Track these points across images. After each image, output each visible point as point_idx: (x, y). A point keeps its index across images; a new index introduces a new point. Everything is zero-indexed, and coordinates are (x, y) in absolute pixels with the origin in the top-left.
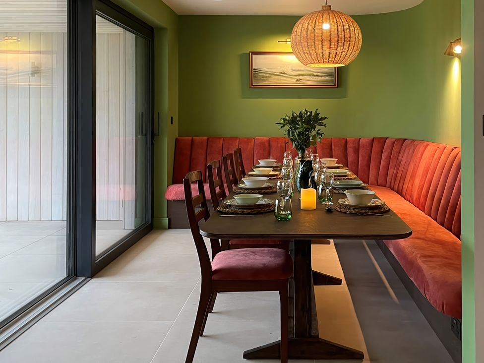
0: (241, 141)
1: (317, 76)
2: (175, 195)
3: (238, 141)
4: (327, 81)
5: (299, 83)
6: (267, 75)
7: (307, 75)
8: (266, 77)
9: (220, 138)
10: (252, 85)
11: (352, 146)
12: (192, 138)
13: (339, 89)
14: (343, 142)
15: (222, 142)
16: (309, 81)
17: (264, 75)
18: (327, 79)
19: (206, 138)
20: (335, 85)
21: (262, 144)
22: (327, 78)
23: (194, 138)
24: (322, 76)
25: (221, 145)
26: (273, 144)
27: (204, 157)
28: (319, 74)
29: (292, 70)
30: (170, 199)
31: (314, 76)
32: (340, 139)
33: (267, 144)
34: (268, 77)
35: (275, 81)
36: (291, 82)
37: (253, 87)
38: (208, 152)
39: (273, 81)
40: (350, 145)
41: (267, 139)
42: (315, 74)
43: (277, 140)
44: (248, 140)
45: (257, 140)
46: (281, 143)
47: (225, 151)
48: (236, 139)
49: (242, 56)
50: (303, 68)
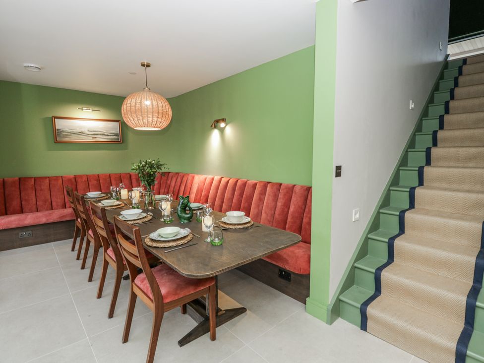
0: (50, 179)
1: (108, 135)
3: (48, 179)
5: (95, 140)
6: (69, 134)
7: (100, 135)
8: (68, 135)
9: (31, 178)
11: (135, 179)
12: (3, 179)
13: (123, 144)
14: (128, 175)
15: (33, 181)
17: (66, 133)
20: (120, 141)
21: (70, 180)
22: (115, 137)
23: (5, 179)
25: (33, 183)
26: (79, 180)
27: (19, 193)
32: (126, 174)
33: (73, 180)
37: (57, 142)
38: (21, 189)
39: (74, 138)
40: (133, 177)
41: (73, 176)
42: (106, 134)
43: (81, 176)
44: (57, 178)
45: (65, 177)
46: (85, 179)
47: (38, 188)
48: (46, 178)
49: (46, 119)
50: (97, 130)
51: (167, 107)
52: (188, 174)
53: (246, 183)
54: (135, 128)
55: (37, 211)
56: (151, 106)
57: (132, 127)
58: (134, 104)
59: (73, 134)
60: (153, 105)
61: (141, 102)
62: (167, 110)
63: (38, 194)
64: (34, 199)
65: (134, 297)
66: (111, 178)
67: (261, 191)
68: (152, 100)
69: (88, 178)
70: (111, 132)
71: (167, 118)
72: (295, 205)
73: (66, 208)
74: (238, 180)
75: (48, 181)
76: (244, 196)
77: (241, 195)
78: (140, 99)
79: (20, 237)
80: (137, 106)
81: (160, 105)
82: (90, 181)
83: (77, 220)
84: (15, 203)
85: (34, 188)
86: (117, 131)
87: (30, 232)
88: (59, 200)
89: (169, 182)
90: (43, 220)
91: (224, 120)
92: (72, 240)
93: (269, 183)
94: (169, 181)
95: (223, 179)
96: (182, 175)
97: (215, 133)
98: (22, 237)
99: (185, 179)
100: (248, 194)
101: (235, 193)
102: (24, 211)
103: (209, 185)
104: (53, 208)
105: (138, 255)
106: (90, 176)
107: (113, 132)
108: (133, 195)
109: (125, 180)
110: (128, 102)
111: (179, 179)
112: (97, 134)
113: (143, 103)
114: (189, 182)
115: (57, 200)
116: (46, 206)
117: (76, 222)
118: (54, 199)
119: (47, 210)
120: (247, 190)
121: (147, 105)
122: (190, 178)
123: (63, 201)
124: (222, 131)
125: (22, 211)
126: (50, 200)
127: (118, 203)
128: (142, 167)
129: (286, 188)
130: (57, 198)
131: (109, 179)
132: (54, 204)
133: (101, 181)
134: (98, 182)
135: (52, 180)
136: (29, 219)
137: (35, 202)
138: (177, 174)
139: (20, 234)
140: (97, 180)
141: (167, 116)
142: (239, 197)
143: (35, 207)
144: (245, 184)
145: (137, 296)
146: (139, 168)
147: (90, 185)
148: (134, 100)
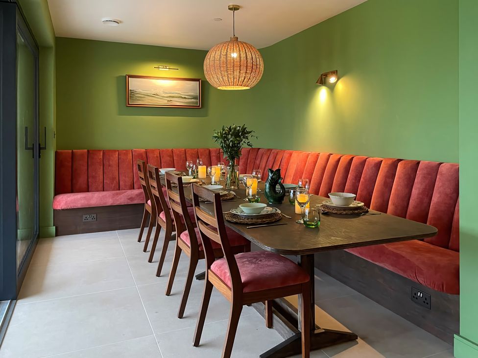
0: (120, 153)
1: (185, 98)
2: (65, 205)
3: (117, 153)
4: (193, 103)
5: (170, 103)
6: (142, 96)
7: (176, 97)
8: (141, 97)
9: (100, 151)
10: (129, 104)
11: (215, 155)
12: (72, 151)
13: (202, 109)
14: (208, 151)
15: (102, 154)
16: (178, 102)
17: (140, 95)
18: (193, 102)
19: (86, 150)
20: (199, 106)
21: (140, 156)
22: (193, 100)
23: (74, 150)
24: (188, 98)
25: (102, 157)
26: (150, 155)
27: (86, 168)
28: (186, 97)
29: (164, 92)
30: (59, 208)
31: (182, 98)
32: (205, 150)
33: (144, 155)
34: (143, 97)
35: (149, 101)
36: (163, 102)
37: (129, 106)
38: (89, 164)
39: (148, 102)
40: (213, 154)
41: (144, 150)
42: (183, 96)
43: (153, 151)
44: (126, 152)
45: (135, 151)
46: (157, 154)
47: (106, 163)
48: (115, 151)
49: (119, 78)
50: (173, 92)
51: (258, 60)
52: (284, 151)
53: (365, 161)
54: (219, 88)
55: (104, 191)
56: (238, 59)
57: (215, 86)
58: (219, 57)
59: (146, 97)
60: (240, 57)
61: (226, 55)
62: (258, 63)
63: (105, 171)
64: (101, 177)
65: (209, 287)
66: (187, 155)
67: (388, 171)
68: (240, 51)
69: (161, 153)
70: (190, 94)
71: (257, 73)
72: (440, 193)
73: (134, 189)
74: (353, 157)
75: (117, 155)
76: (362, 179)
77: (358, 177)
78: (225, 51)
79: (84, 221)
80: (222, 59)
81: (249, 56)
82: (163, 157)
83: (147, 203)
84: (82, 181)
85: (102, 162)
86: (197, 92)
87: (95, 216)
88: (127, 179)
89: (258, 162)
90: (110, 202)
91: (335, 73)
92: (139, 230)
93: (400, 160)
94: (259, 160)
95: (331, 156)
96: (276, 152)
97: (323, 93)
98: (86, 221)
99: (279, 157)
100: (368, 176)
101: (349, 175)
102: (90, 189)
103: (312, 164)
104: (120, 189)
105: (217, 226)
106: (163, 151)
107: (192, 94)
108: (213, 171)
109: (203, 157)
110: (212, 56)
111: (271, 158)
112: (173, 97)
113: (228, 55)
114: (284, 160)
115: (125, 180)
116: (113, 185)
117: (146, 205)
118: (122, 178)
119: (114, 190)
120: (366, 172)
121: (233, 58)
122: (286, 155)
123: (132, 180)
124: (332, 88)
125: (87, 190)
126: (117, 178)
127: (195, 180)
128: (224, 134)
129: (426, 168)
130: (126, 177)
131: (184, 156)
132: (121, 183)
133: (174, 158)
134: (172, 159)
135: (122, 153)
136: (94, 198)
137: (102, 180)
138: (270, 150)
139: (84, 217)
140: (170, 156)
141: (258, 71)
142: (354, 181)
143: (101, 186)
144: (363, 163)
145: (213, 285)
146: (221, 135)
147: (162, 161)
148: (218, 53)
